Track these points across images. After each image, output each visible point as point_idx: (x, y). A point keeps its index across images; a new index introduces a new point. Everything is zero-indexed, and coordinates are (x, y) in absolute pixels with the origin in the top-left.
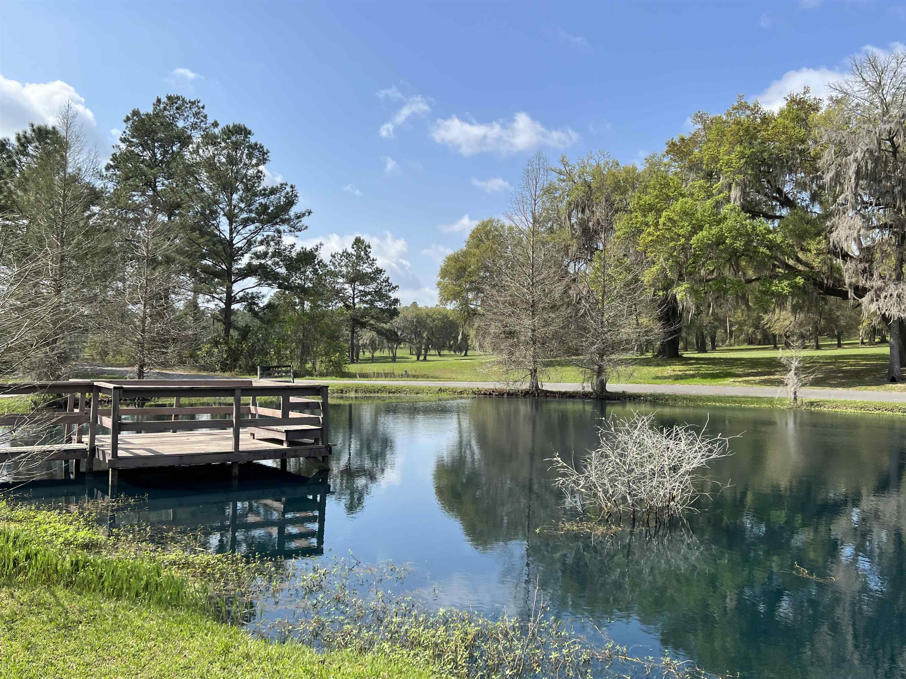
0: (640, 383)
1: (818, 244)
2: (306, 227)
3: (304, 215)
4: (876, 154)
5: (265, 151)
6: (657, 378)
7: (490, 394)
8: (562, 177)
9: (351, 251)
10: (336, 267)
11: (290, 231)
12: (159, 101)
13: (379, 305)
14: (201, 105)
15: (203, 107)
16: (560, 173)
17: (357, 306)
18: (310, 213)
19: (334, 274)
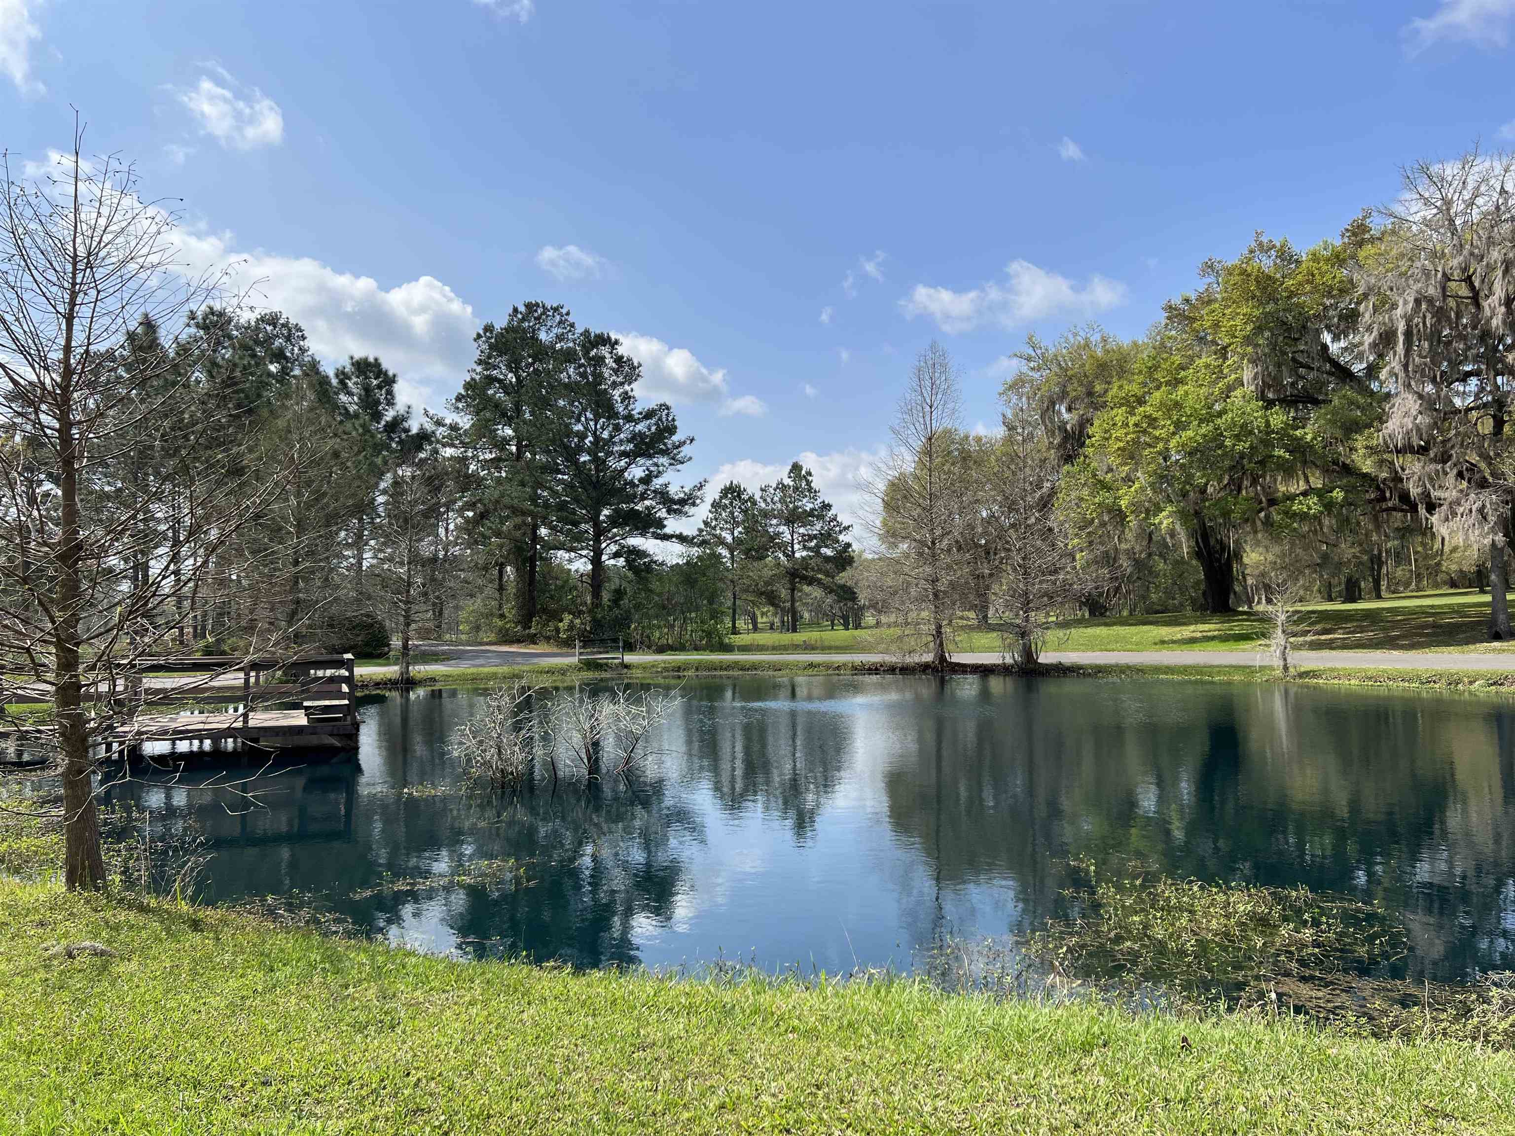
0: (1113, 650)
1: (1366, 440)
2: (690, 458)
3: (684, 442)
4: (1437, 304)
5: (636, 364)
6: (1163, 642)
7: (876, 669)
8: (1032, 364)
9: (788, 481)
10: (767, 504)
11: (671, 464)
12: (516, 310)
13: (828, 552)
14: (564, 311)
15: (568, 314)
16: (1029, 359)
17: (797, 555)
18: (692, 440)
19: (766, 514)
